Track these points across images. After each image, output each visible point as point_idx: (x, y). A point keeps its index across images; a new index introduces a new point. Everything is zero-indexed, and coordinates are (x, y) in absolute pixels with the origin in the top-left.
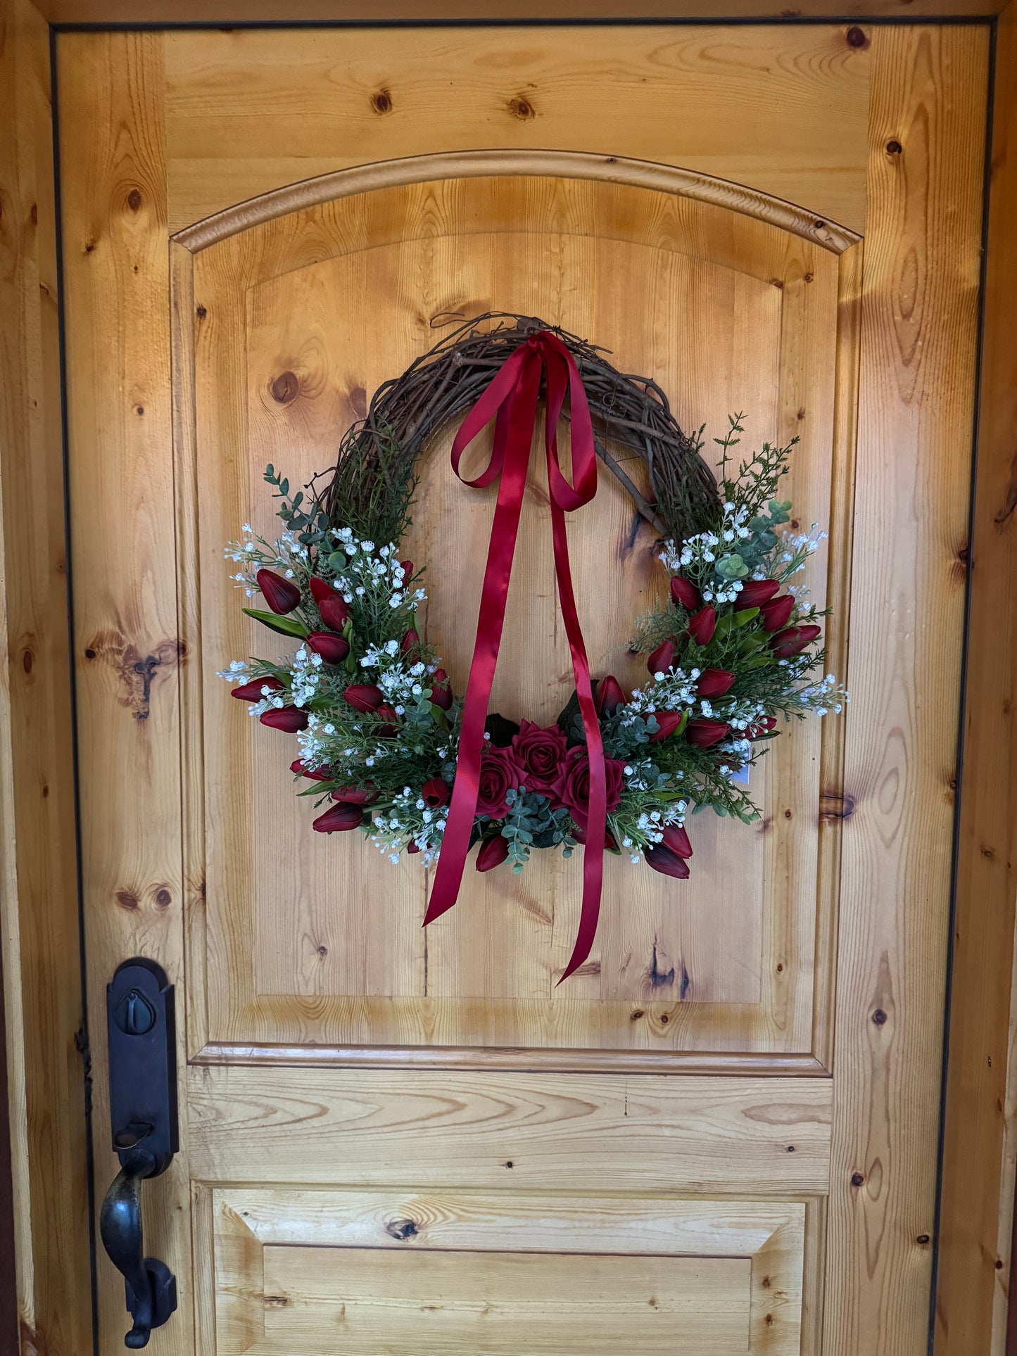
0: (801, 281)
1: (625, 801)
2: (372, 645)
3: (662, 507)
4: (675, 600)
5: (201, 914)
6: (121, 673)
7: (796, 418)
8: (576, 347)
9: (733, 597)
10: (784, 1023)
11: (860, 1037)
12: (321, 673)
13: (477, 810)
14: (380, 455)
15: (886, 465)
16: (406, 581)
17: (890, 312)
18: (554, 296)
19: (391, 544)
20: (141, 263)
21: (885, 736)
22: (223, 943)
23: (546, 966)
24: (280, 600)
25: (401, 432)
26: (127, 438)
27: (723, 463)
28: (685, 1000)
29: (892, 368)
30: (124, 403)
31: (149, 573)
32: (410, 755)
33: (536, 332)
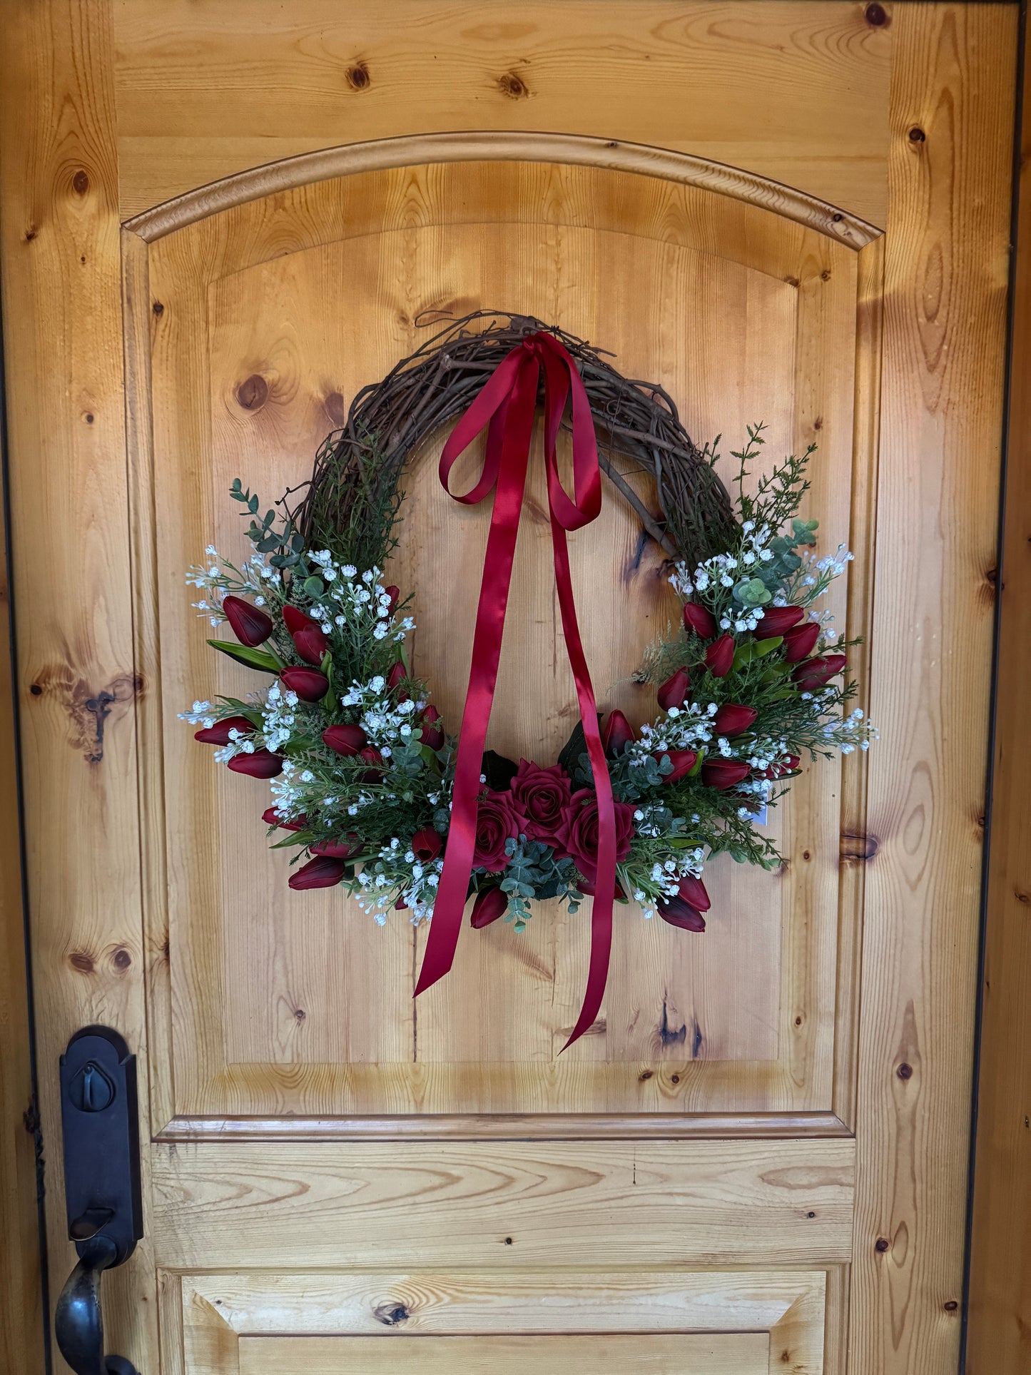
0: (818, 279)
1: (636, 849)
2: (354, 681)
3: (671, 525)
4: (688, 628)
5: (164, 975)
6: (71, 711)
7: (813, 429)
8: (577, 349)
9: (753, 625)
10: (803, 1080)
11: (884, 1094)
12: (297, 712)
13: (474, 863)
14: (361, 468)
15: (910, 479)
16: (392, 609)
17: (914, 313)
18: (550, 294)
19: (375, 568)
20: (89, 254)
21: (911, 770)
22: (190, 1007)
23: (548, 1026)
24: (250, 631)
25: (383, 443)
26: (75, 450)
27: (740, 478)
28: (697, 1059)
29: (916, 373)
30: (71, 410)
31: (102, 599)
32: (397, 803)
33: (533, 333)
